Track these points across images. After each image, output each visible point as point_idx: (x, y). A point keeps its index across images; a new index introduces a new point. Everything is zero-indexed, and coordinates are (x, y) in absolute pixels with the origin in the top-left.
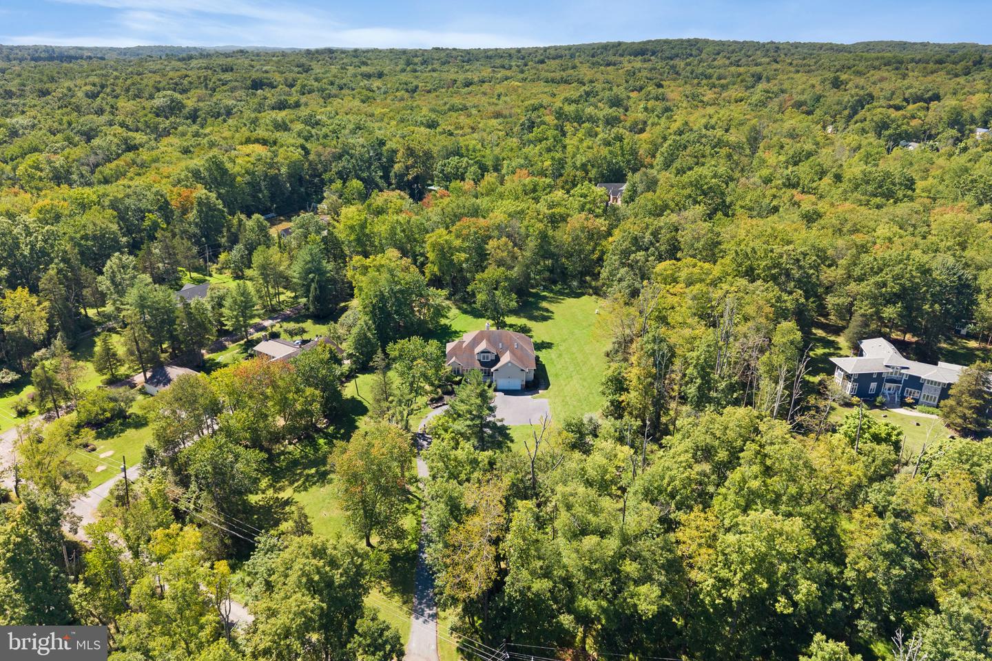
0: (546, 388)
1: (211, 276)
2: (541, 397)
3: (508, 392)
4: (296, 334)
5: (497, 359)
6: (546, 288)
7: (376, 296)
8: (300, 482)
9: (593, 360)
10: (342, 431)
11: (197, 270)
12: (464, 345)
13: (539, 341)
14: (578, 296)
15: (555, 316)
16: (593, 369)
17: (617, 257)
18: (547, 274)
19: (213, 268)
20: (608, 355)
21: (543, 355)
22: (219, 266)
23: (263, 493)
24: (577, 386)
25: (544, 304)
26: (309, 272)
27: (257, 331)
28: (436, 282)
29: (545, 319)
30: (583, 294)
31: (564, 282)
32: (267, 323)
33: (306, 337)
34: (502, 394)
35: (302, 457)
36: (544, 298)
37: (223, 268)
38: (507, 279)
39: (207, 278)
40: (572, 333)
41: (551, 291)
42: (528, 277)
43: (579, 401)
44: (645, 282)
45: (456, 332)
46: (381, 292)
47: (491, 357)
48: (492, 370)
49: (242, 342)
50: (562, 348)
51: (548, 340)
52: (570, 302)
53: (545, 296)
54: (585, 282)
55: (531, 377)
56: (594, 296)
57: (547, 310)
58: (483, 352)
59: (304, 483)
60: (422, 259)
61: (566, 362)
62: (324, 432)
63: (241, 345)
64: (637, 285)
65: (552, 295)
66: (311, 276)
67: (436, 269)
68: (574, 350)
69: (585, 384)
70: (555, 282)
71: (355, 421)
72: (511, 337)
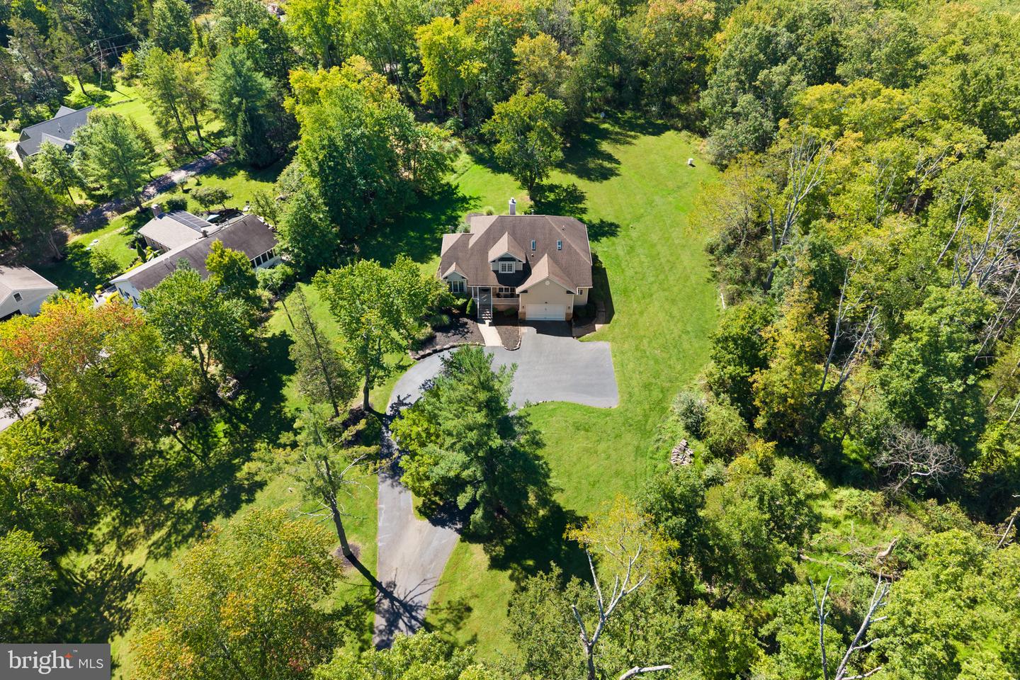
0: (608, 321)
1: (113, 89)
2: (598, 339)
3: (545, 327)
4: (212, 202)
5: (526, 272)
6: (609, 117)
7: (323, 148)
8: (164, 531)
9: (686, 260)
10: (258, 405)
11: (94, 79)
12: (472, 241)
13: (596, 221)
14: (658, 131)
15: (622, 169)
16: (687, 278)
17: (732, 72)
18: (610, 92)
19: (118, 75)
20: (712, 251)
21: (603, 248)
22: (125, 73)
23: (98, 552)
24: (661, 315)
25: (605, 146)
26: (234, 92)
27: (161, 190)
28: (436, 111)
29: (605, 175)
30: (665, 128)
31: (637, 107)
32: (178, 176)
33: (229, 205)
34: (533, 330)
35: (180, 464)
36: (605, 135)
37: (132, 77)
38: (548, 113)
39: (108, 93)
40: (651, 203)
41: (616, 121)
42: (581, 100)
43: (664, 348)
44: (783, 123)
45: (464, 200)
46: (331, 139)
47: (516, 267)
48: (518, 290)
49: (133, 212)
50: (634, 234)
51: (610, 219)
52: (645, 142)
53: (606, 130)
54: (670, 106)
55: (584, 299)
56: (684, 133)
57: (610, 158)
58: (502, 259)
59: (169, 535)
60: (415, 68)
61: (641, 263)
62: (226, 406)
63: (130, 218)
64: (768, 125)
65: (617, 129)
66: (236, 100)
67: (435, 87)
68: (654, 238)
69: (675, 311)
70: (621, 105)
71: (281, 385)
72: (551, 229)
